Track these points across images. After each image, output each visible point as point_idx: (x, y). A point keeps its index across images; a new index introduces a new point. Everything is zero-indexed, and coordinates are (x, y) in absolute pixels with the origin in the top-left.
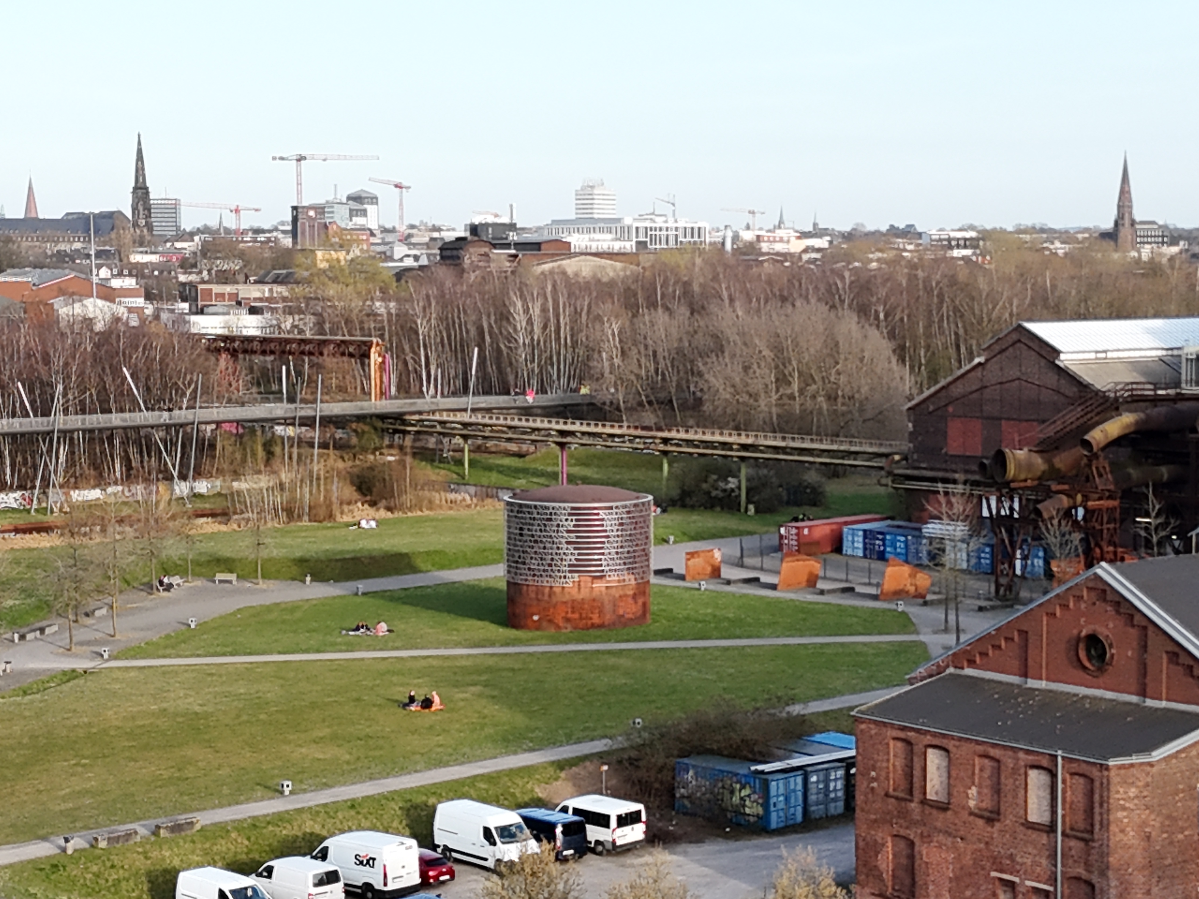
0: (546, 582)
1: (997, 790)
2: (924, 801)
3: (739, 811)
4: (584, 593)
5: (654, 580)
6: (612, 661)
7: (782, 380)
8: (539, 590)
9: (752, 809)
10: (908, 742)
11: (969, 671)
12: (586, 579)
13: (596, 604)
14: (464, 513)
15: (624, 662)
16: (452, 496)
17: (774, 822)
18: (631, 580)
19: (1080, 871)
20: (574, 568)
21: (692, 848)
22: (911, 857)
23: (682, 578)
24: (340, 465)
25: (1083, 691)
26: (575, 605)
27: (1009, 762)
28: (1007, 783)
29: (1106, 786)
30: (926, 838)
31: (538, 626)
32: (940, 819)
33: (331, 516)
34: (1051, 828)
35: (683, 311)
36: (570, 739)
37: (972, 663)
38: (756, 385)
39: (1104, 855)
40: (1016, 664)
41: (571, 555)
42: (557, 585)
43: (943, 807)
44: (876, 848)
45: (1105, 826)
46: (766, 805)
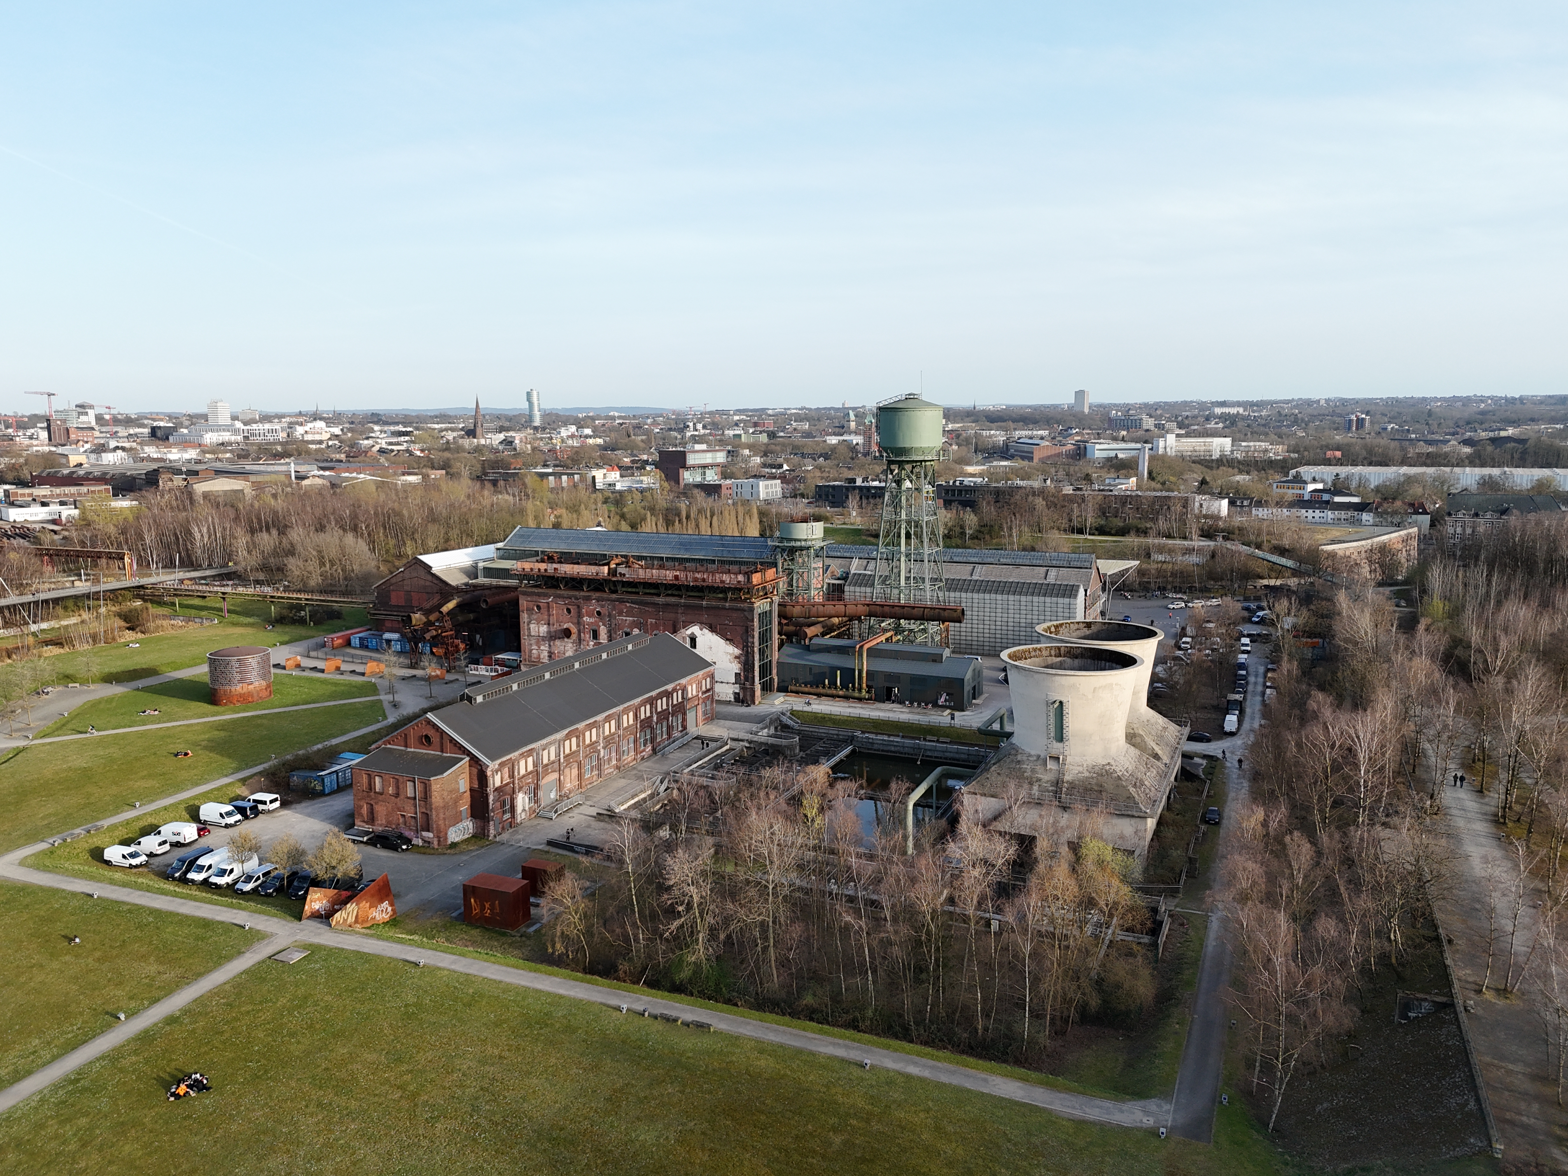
0: (227, 688)
1: (398, 788)
2: (375, 792)
3: (314, 789)
4: (245, 690)
5: (273, 670)
6: (259, 721)
7: (322, 564)
8: (225, 691)
9: (319, 788)
10: (369, 775)
12: (245, 685)
13: (250, 694)
14: (180, 631)
15: (265, 721)
16: (172, 622)
17: (327, 791)
18: (264, 683)
19: (424, 810)
20: (240, 681)
21: (298, 806)
23: (284, 668)
24: (113, 609)
25: (423, 751)
26: (241, 695)
27: (401, 779)
28: (401, 786)
29: (431, 786)
30: (376, 804)
31: (225, 704)
32: (381, 797)
33: (114, 639)
34: (415, 798)
35: (274, 532)
36: (248, 767)
38: (311, 568)
39: (431, 805)
40: (403, 743)
41: (238, 677)
42: (233, 689)
43: (381, 794)
44: (361, 807)
45: (431, 796)
46: (323, 786)
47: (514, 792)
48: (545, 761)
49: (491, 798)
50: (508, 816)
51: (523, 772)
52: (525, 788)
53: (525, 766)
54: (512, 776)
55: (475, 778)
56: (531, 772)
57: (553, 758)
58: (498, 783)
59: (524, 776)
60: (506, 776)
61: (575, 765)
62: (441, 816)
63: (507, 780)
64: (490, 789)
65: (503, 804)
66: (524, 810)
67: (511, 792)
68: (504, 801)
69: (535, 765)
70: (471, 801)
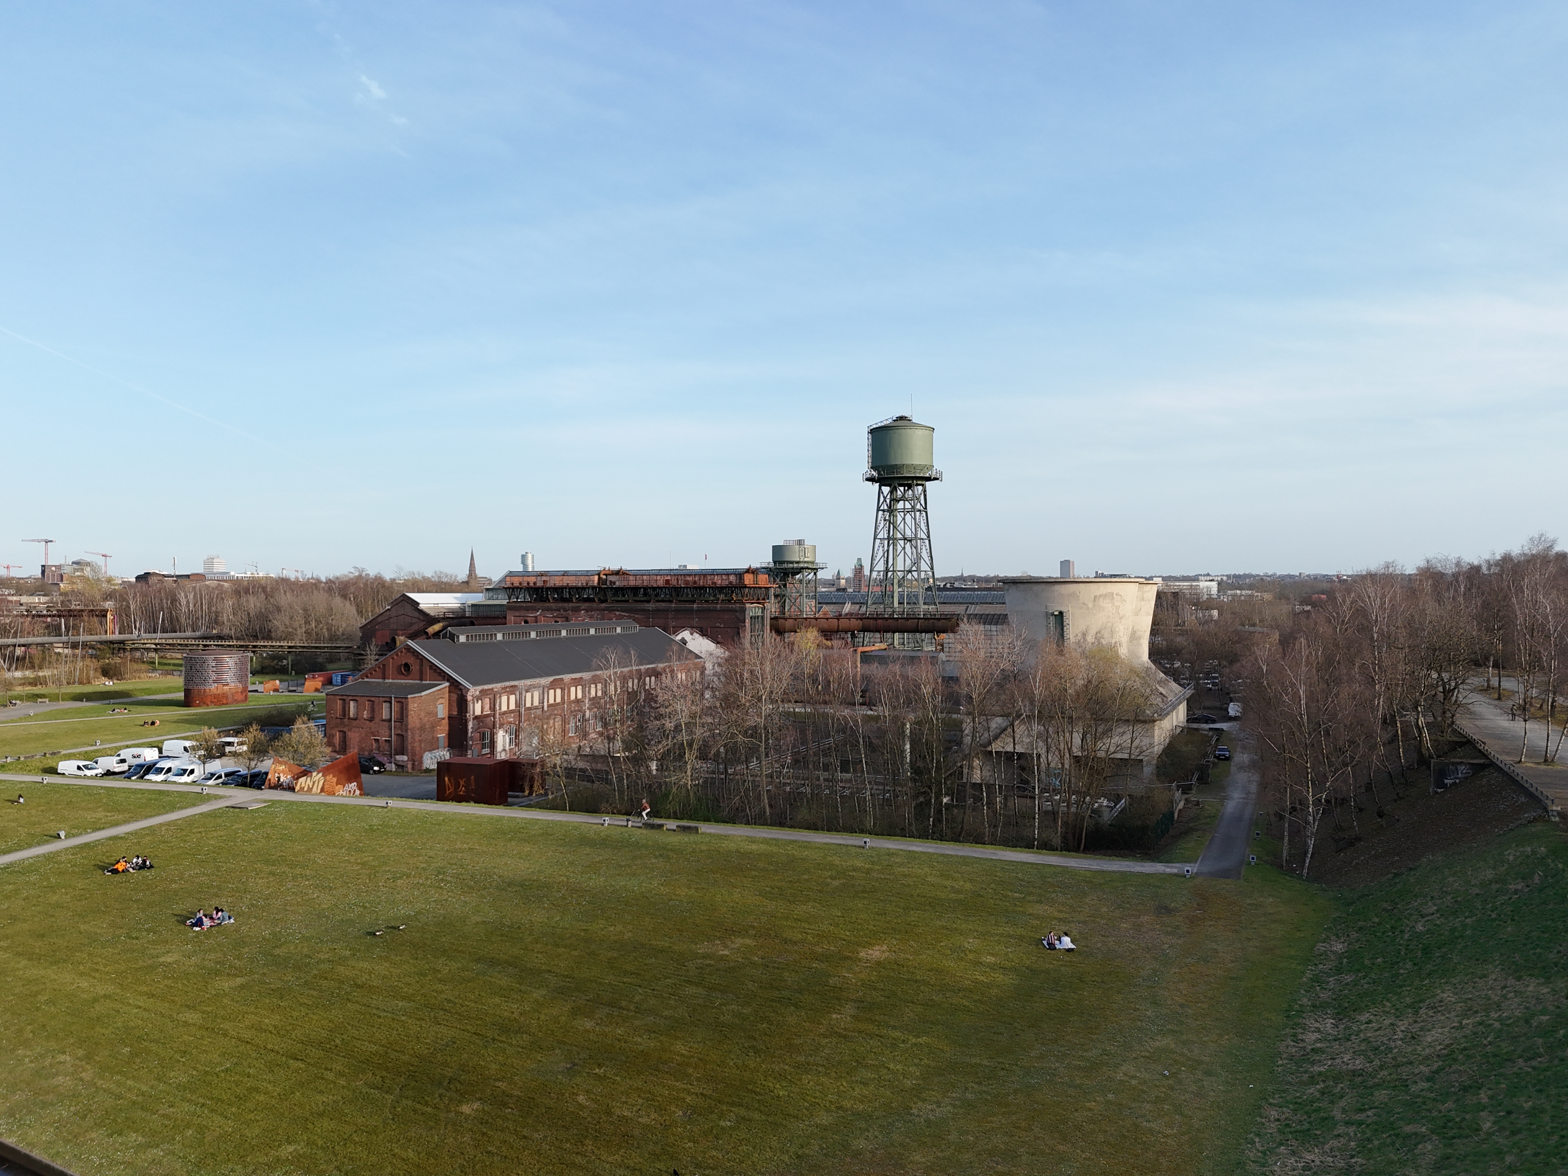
0: (202, 687)
1: (373, 711)
2: (349, 718)
4: (219, 691)
7: (307, 622)
8: (199, 691)
10: (344, 700)
11: (366, 680)
12: (220, 686)
13: (225, 695)
16: (150, 675)
18: (240, 686)
19: (399, 732)
20: (215, 682)
22: (345, 737)
23: (261, 692)
24: (93, 663)
25: (403, 681)
26: (216, 695)
27: (376, 700)
28: (376, 708)
29: (407, 705)
30: (350, 730)
32: (354, 723)
33: (89, 681)
34: (390, 720)
37: (367, 677)
38: (296, 624)
39: (407, 727)
40: (381, 675)
41: (213, 676)
42: (207, 688)
43: (355, 719)
44: (333, 736)
45: (407, 717)
47: (494, 726)
48: (528, 705)
49: (470, 725)
50: (486, 751)
51: (504, 708)
52: (506, 727)
53: (507, 703)
54: (493, 708)
55: (455, 704)
56: (512, 712)
57: (536, 703)
58: (478, 712)
59: (505, 713)
60: (487, 707)
61: (559, 718)
62: (417, 738)
63: (487, 712)
64: (470, 715)
65: (483, 737)
66: (504, 750)
67: (491, 725)
68: (484, 734)
69: (518, 704)
70: (450, 730)
